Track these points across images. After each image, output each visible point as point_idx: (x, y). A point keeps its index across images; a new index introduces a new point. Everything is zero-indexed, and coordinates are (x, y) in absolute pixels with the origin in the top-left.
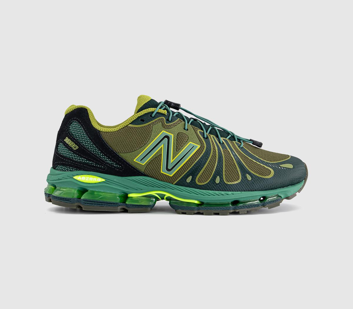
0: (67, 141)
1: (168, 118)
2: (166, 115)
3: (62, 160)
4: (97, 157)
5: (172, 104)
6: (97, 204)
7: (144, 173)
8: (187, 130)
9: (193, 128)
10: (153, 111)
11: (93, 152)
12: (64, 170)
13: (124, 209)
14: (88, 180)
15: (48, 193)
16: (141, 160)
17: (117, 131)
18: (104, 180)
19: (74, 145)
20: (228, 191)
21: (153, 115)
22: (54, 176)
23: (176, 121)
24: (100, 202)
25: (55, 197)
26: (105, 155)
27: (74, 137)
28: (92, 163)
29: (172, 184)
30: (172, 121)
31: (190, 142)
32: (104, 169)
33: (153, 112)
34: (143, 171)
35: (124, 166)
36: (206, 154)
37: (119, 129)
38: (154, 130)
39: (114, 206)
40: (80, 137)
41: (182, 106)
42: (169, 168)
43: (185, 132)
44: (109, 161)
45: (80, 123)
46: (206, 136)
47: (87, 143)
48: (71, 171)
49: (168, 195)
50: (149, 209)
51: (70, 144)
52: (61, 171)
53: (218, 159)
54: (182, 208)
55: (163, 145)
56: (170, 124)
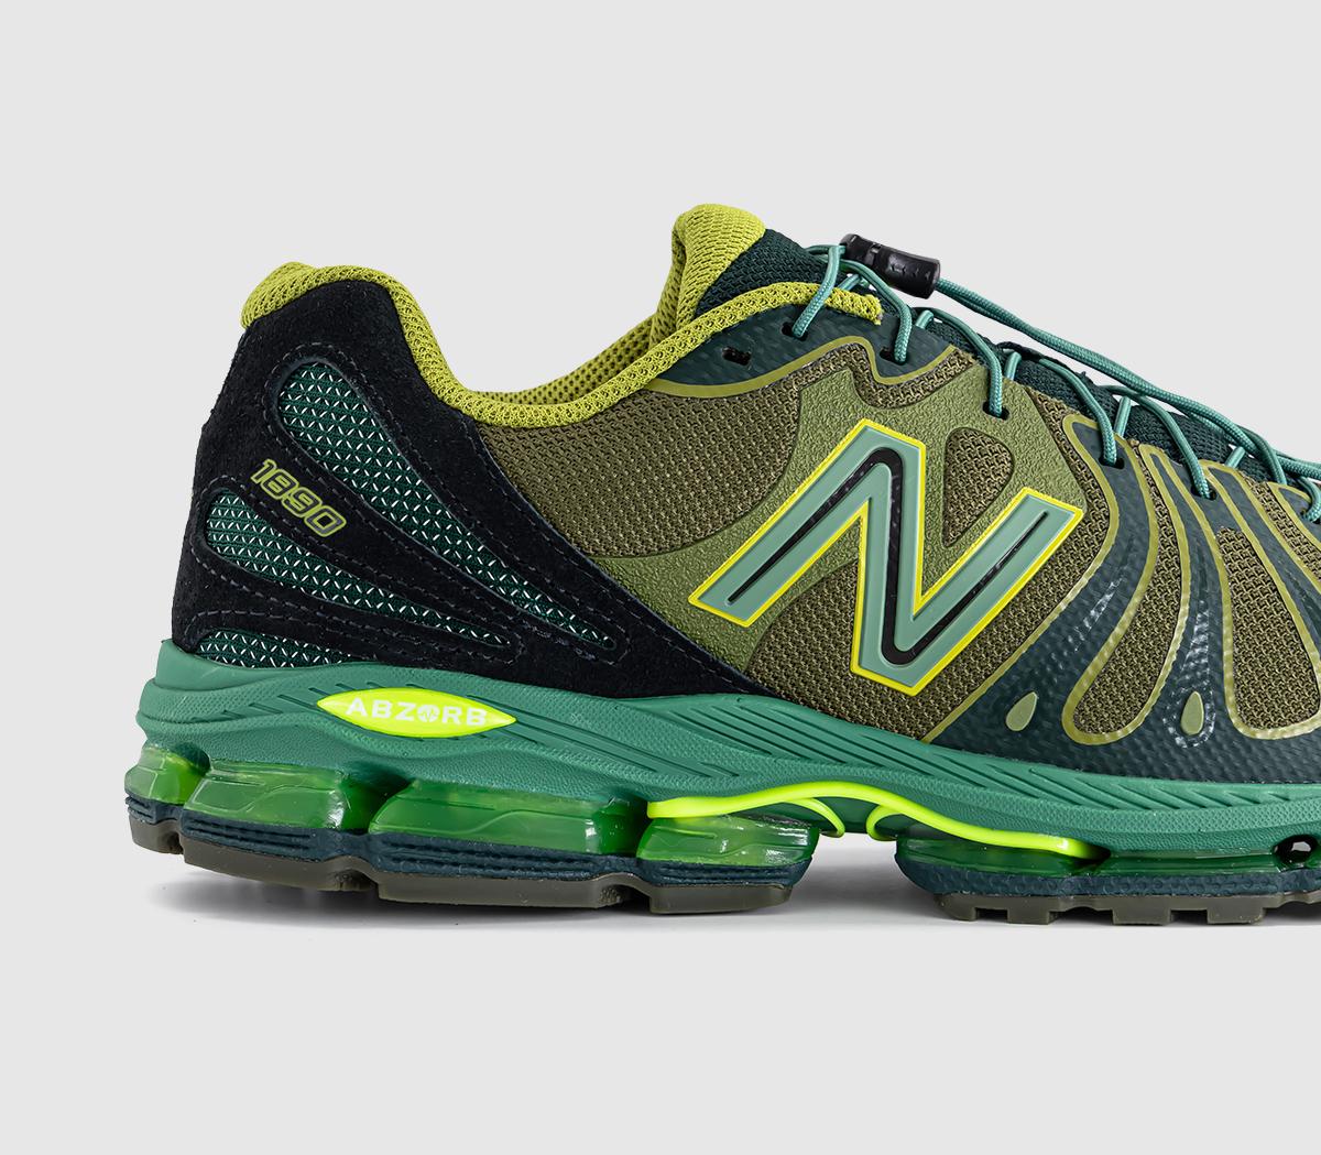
0: (271, 484)
1: (886, 344)
2: (878, 323)
3: (245, 601)
4: (466, 581)
5: (893, 260)
6: (464, 865)
7: (749, 675)
8: (1004, 414)
9: (1035, 403)
10: (801, 298)
11: (441, 553)
12: (258, 657)
13: (621, 889)
14: (411, 719)
15: (149, 794)
16: (732, 599)
17: (584, 421)
18: (505, 720)
19: (319, 507)
20: (1257, 782)
21: (802, 325)
22: (197, 694)
23: (937, 361)
24: (488, 853)
25: (203, 822)
26: (514, 567)
27: (316, 457)
28: (431, 619)
29: (919, 738)
30: (915, 360)
31: (1027, 491)
32: (509, 653)
33: (798, 309)
34: (743, 661)
35: (627, 635)
36: (1120, 559)
37: (595, 409)
38: (808, 413)
39: (569, 875)
40: (352, 458)
41: (946, 275)
42: (904, 643)
43: (989, 425)
44: (532, 604)
45: (350, 372)
46: (1113, 455)
47: (402, 497)
48: (299, 663)
49: (891, 804)
50: (776, 887)
51: (293, 501)
52: (237, 663)
53: (1192, 588)
54: (979, 884)
55: (867, 503)
56: (903, 379)
